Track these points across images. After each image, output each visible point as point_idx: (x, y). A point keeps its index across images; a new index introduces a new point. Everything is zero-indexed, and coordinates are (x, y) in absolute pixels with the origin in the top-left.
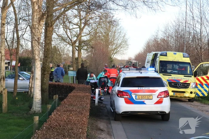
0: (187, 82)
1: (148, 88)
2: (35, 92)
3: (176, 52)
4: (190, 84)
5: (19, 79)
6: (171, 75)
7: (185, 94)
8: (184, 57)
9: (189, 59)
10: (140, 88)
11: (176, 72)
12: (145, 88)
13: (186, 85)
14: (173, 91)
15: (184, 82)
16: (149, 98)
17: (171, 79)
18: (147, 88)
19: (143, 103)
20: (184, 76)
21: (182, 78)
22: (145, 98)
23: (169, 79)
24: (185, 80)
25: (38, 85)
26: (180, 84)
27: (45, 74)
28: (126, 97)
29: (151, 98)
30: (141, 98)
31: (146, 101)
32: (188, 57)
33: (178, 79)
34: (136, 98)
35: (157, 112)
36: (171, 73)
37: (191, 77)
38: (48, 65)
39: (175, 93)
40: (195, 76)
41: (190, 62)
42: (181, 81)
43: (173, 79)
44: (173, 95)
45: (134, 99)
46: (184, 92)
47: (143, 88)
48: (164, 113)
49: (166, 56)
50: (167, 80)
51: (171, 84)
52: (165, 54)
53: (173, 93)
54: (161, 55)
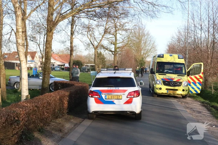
0: (180, 81)
1: (118, 88)
2: (22, 91)
3: (172, 54)
4: (182, 82)
5: (39, 78)
6: (166, 75)
7: (177, 91)
8: (179, 58)
9: (183, 60)
10: (109, 88)
11: (171, 71)
12: (115, 88)
13: (178, 84)
14: (167, 89)
15: (177, 80)
16: (119, 98)
17: (165, 78)
18: (116, 88)
19: (112, 103)
20: (178, 76)
21: (175, 77)
22: (114, 98)
23: (164, 78)
24: (178, 79)
25: (24, 85)
26: (173, 83)
27: (45, 75)
28: (97, 97)
29: (120, 98)
30: (110, 98)
31: (115, 101)
32: (183, 58)
33: (172, 78)
34: (106, 98)
35: (127, 111)
36: (167, 73)
37: (184, 76)
38: (49, 66)
39: (169, 91)
40: (188, 75)
41: (184, 62)
42: (175, 80)
43: (167, 78)
44: (166, 92)
45: (104, 99)
46: (177, 90)
47: (113, 88)
48: (133, 112)
49: (163, 57)
50: (162, 79)
51: (165, 83)
52: (162, 56)
53: (166, 91)
54: (158, 57)
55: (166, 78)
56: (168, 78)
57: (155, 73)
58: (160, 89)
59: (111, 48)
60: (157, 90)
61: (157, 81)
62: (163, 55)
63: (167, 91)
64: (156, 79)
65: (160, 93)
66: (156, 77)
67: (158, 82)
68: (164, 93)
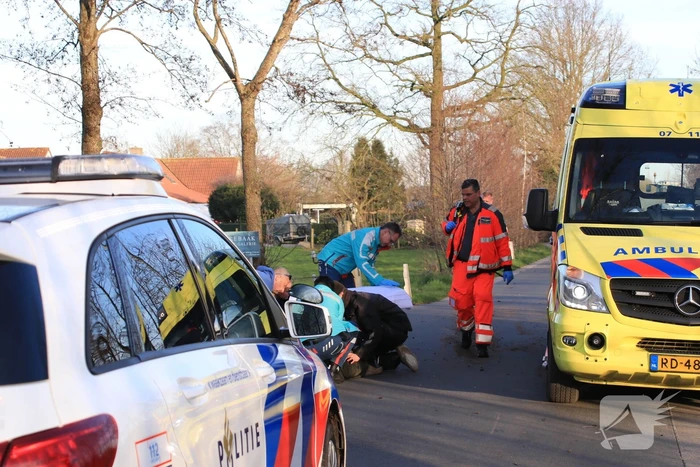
6: (638, 233)
11: (683, 207)
14: (647, 344)
17: (630, 256)
23: (621, 257)
33: (685, 255)
39: (661, 356)
43: (645, 256)
44: (645, 369)
49: (620, 104)
50: (608, 267)
51: (631, 293)
52: (614, 93)
53: (644, 355)
54: (586, 104)
55: (638, 256)
56: (653, 255)
57: (561, 220)
58: (597, 341)
59: (415, 111)
60: (569, 349)
61: (572, 286)
62: (623, 90)
63: (652, 360)
64: (563, 270)
65: (595, 377)
66: (564, 255)
67: (579, 293)
68: (624, 377)
